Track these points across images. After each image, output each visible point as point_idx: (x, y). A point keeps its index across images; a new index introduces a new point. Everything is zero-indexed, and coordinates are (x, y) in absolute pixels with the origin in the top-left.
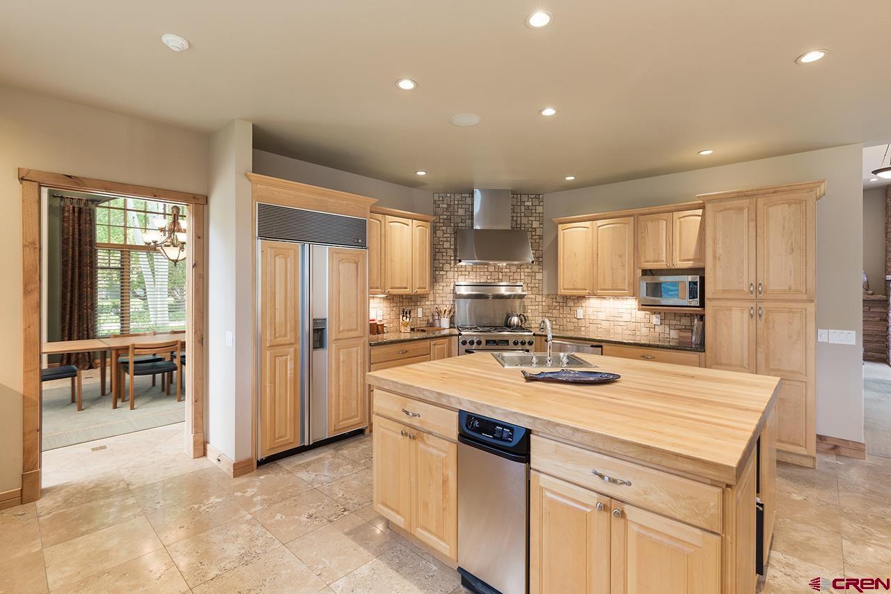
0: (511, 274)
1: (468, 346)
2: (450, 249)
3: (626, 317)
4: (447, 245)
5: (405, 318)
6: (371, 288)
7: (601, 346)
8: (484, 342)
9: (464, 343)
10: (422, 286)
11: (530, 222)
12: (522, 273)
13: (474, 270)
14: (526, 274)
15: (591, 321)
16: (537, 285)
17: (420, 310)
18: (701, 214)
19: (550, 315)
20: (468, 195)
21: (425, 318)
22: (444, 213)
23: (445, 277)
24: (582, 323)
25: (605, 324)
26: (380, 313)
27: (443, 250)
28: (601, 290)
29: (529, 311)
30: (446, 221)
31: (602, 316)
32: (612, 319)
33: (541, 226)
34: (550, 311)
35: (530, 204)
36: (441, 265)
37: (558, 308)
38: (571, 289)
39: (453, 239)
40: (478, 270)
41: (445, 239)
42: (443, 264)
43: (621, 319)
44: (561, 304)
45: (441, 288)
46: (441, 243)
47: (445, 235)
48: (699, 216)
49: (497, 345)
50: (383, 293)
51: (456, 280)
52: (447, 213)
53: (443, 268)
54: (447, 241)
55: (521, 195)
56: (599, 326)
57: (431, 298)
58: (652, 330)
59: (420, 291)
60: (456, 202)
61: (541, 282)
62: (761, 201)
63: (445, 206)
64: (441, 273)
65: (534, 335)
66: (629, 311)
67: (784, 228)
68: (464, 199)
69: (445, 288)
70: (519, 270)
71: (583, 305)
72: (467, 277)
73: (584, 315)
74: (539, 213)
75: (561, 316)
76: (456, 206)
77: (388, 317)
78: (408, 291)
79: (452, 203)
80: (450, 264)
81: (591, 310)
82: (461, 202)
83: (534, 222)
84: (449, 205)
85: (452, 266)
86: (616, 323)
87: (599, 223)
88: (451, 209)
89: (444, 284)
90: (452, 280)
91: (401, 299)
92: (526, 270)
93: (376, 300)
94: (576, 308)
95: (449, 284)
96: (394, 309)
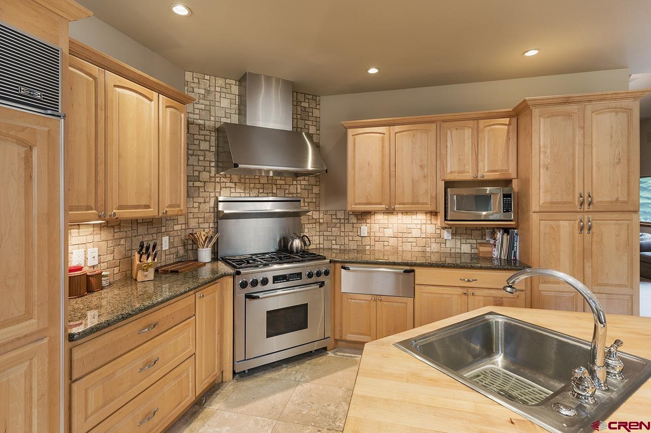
0: (287, 187)
1: (249, 289)
2: (209, 151)
3: (416, 233)
4: (204, 146)
5: (144, 257)
6: (69, 208)
7: (413, 271)
8: (271, 280)
9: (244, 285)
10: (174, 203)
11: (307, 127)
12: (299, 186)
13: (243, 181)
14: (303, 187)
15: (377, 239)
16: (314, 200)
17: (166, 240)
18: (507, 123)
19: (328, 234)
20: (234, 82)
21: (173, 250)
22: (201, 101)
23: (202, 190)
24: (366, 241)
25: (393, 241)
26: (93, 252)
27: (199, 153)
28: (400, 204)
29: (306, 230)
30: (203, 113)
31: (389, 232)
32: (400, 235)
33: (318, 132)
34: (329, 229)
35: (306, 105)
36: (196, 174)
37: (338, 225)
38: (363, 204)
39: (213, 139)
40: (247, 181)
41: (202, 137)
42: (199, 172)
43: (410, 235)
44: (342, 221)
45: (196, 205)
46: (196, 142)
47: (202, 132)
48: (505, 125)
49: (288, 281)
50: (100, 218)
51: (217, 194)
52: (205, 102)
53: (199, 177)
54: (205, 140)
55: (297, 93)
56: (386, 244)
57: (181, 220)
58: (443, 245)
59: (171, 211)
60: (218, 89)
61: (317, 196)
62: (589, 107)
63: (202, 91)
64: (197, 184)
65: (331, 262)
66: (419, 226)
67: (611, 136)
68: (228, 86)
69: (202, 206)
70: (295, 182)
71: (368, 221)
72: (233, 190)
73: (369, 233)
74: (316, 117)
75: (342, 234)
76: (218, 95)
77: (110, 257)
78: (151, 212)
79: (212, 89)
80: (210, 172)
81: (377, 226)
82: (225, 90)
83: (310, 127)
84: (208, 92)
85: (213, 174)
86: (405, 240)
87: (397, 128)
88: (211, 97)
89: (201, 200)
90: (212, 195)
91: (135, 225)
92: (303, 182)
93: (84, 231)
94: (358, 225)
95: (207, 200)
96: (122, 242)
